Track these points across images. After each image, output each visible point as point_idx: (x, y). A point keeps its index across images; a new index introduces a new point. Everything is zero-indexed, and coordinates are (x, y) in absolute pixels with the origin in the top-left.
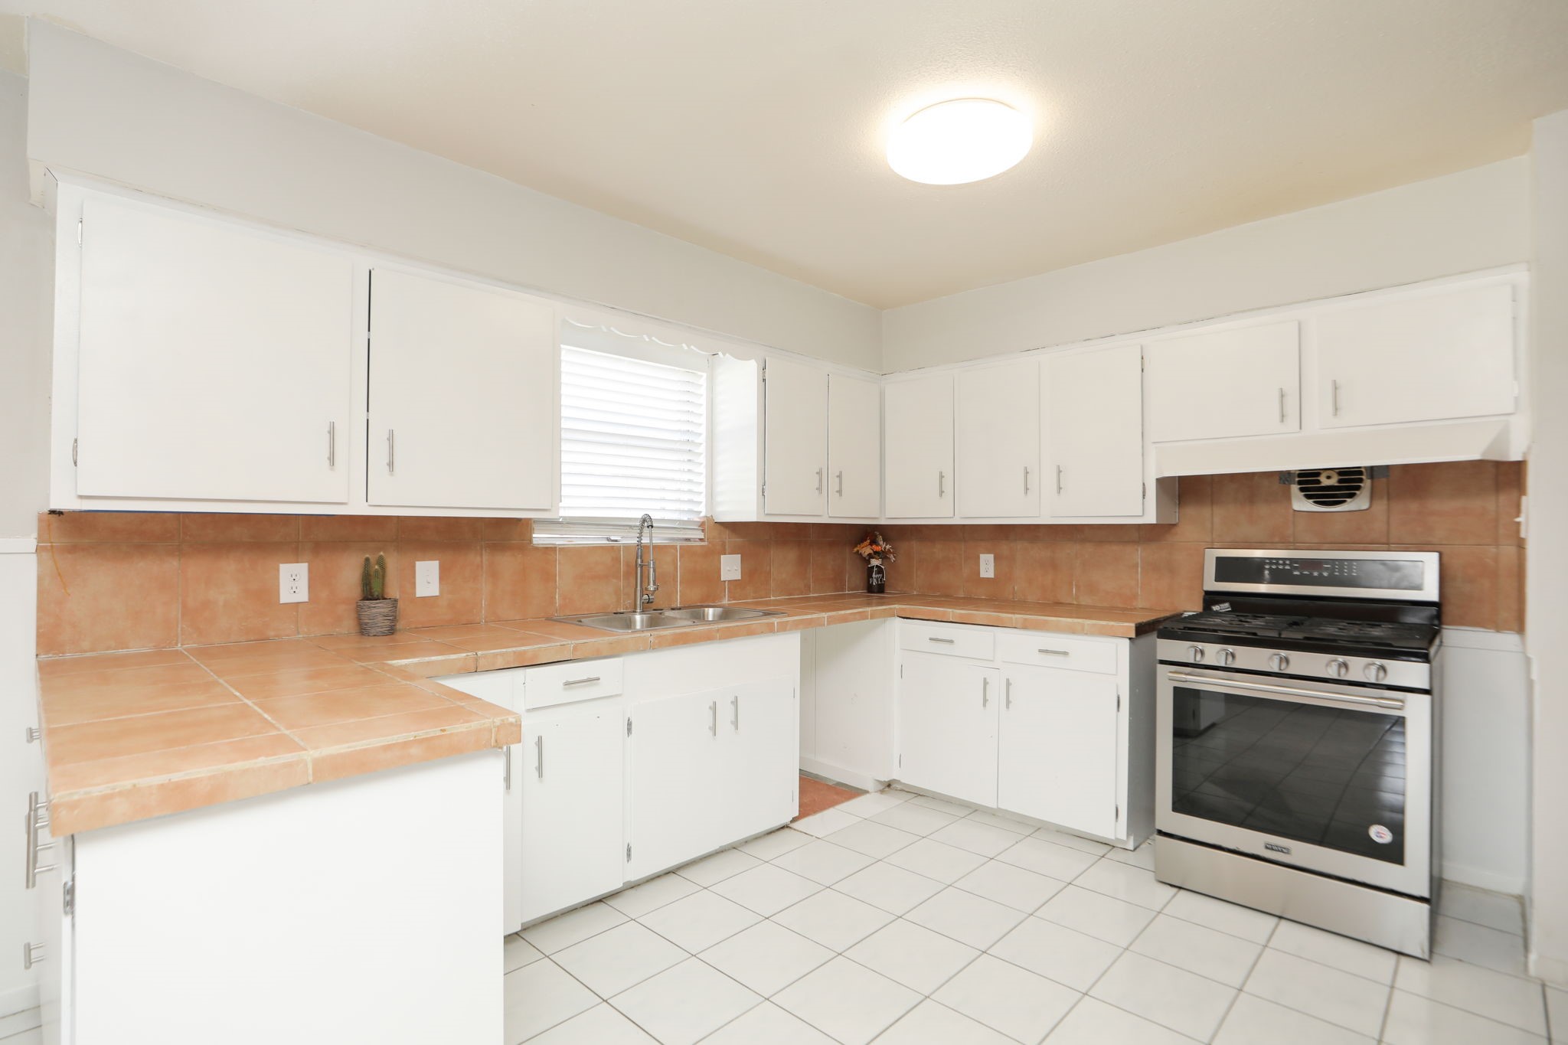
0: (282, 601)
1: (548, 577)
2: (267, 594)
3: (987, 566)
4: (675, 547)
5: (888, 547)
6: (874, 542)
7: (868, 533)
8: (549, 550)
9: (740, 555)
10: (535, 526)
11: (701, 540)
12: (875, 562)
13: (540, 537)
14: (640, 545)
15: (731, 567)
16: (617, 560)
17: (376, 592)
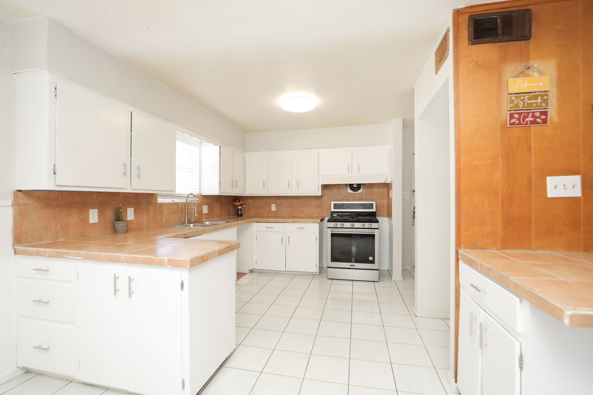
0: (90, 223)
1: (162, 213)
2: (86, 220)
3: (274, 208)
4: (192, 203)
5: (243, 202)
6: (239, 201)
7: (236, 198)
8: (162, 204)
9: (207, 206)
10: (158, 197)
11: (197, 201)
12: (239, 207)
13: (160, 200)
14: (187, 202)
15: (205, 209)
16: (178, 207)
17: (121, 218)
